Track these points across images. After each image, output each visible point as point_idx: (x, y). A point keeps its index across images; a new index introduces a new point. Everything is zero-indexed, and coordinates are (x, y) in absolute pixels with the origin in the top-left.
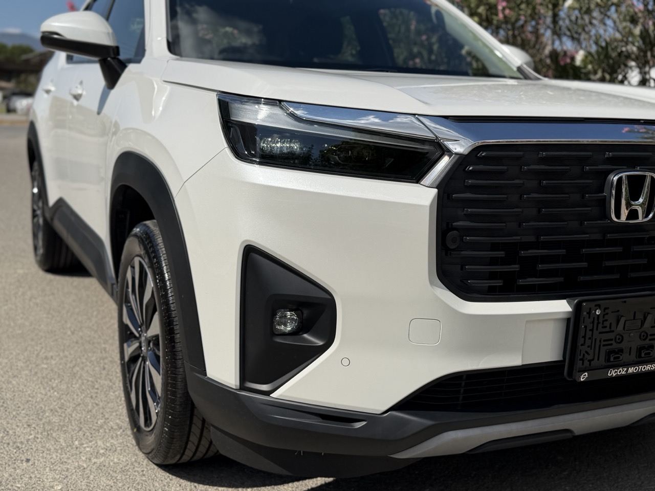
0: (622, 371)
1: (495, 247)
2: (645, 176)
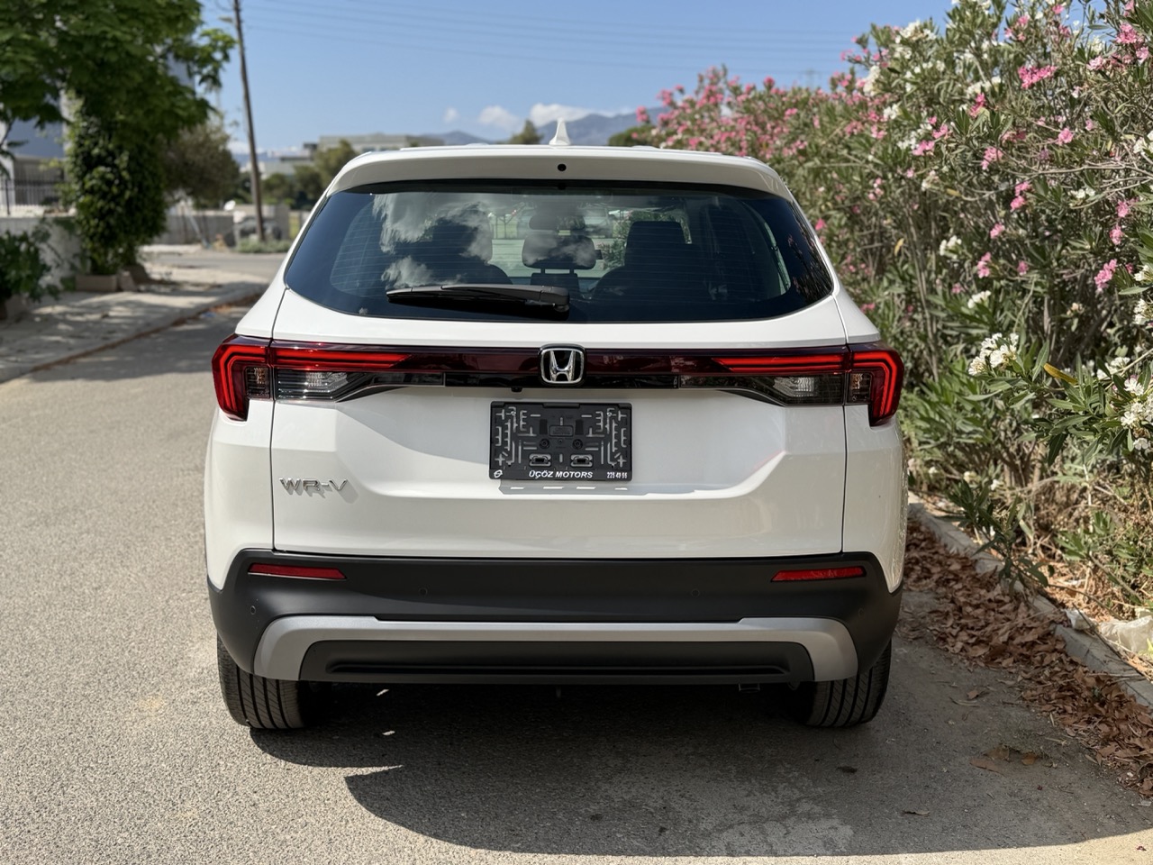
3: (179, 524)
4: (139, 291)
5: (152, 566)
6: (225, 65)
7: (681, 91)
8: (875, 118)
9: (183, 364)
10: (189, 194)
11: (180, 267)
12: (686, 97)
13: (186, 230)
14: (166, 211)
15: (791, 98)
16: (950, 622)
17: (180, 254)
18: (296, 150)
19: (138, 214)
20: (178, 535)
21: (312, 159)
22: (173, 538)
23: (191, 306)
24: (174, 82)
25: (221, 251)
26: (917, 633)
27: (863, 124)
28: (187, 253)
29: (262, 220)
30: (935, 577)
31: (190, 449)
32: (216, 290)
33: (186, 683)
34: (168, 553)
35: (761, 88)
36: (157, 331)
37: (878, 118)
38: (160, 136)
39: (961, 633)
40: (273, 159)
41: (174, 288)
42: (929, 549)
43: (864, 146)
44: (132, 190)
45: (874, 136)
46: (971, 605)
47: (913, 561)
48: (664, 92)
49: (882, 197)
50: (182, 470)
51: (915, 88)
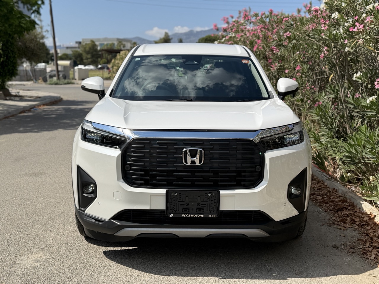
0: (188, 215)
1: (141, 170)
2: (197, 150)
3: (17, 199)
4: (6, 100)
5: (4, 219)
6: (42, 6)
7: (232, 17)
8: (323, 21)
9: (21, 129)
10: (27, 60)
11: (23, 90)
12: (234, 20)
13: (27, 75)
14: (18, 66)
15: (281, 16)
16: (368, 245)
17: (24, 85)
18: (73, 44)
19: (6, 68)
20: (17, 204)
21: (79, 48)
22: (14, 206)
23: (28, 105)
24: (20, 13)
25: (41, 84)
26: (353, 250)
27: (316, 24)
28: (27, 85)
29: (58, 71)
30: (357, 223)
31: (24, 166)
32: (38, 99)
33: (16, 276)
34: (12, 213)
35: (267, 13)
36: (13, 116)
37: (324, 22)
38: (16, 36)
39: (373, 250)
40: (63, 48)
41: (21, 98)
42: (352, 210)
43: (318, 33)
44: (4, 58)
45: (323, 29)
46: (376, 237)
47: (346, 216)
48: (224, 18)
49: (327, 55)
50: (20, 175)
51: (346, 5)
